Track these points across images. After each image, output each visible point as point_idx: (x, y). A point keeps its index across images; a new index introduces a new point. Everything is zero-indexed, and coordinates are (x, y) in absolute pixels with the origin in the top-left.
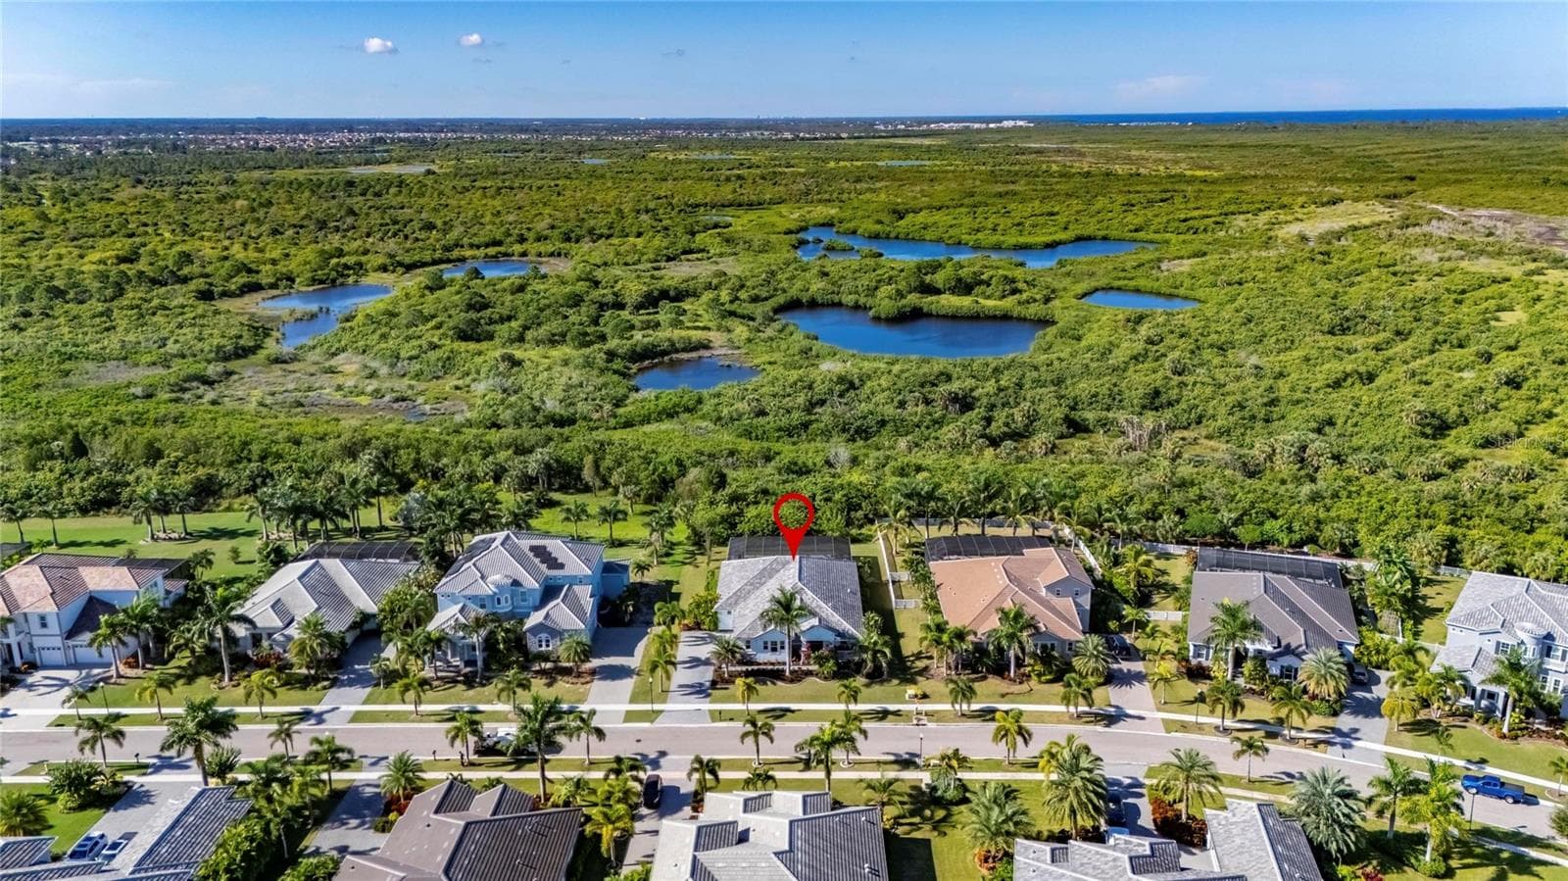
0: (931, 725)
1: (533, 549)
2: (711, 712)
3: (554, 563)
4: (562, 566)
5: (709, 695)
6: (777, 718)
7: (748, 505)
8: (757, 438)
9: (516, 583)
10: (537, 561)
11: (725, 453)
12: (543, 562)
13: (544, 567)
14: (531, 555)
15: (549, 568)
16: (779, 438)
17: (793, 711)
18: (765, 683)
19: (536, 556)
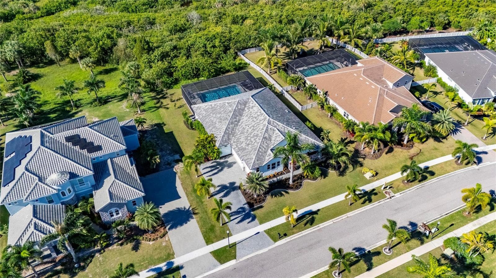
0: (398, 195)
1: (68, 139)
2: (268, 232)
3: (92, 148)
4: (99, 148)
5: (254, 218)
6: (312, 222)
7: (172, 59)
8: (133, 11)
9: (73, 175)
10: (77, 148)
11: (125, 24)
12: (82, 148)
13: (85, 152)
14: (70, 144)
15: (90, 151)
16: (146, 9)
17: (316, 213)
18: (282, 195)
19: (75, 144)
